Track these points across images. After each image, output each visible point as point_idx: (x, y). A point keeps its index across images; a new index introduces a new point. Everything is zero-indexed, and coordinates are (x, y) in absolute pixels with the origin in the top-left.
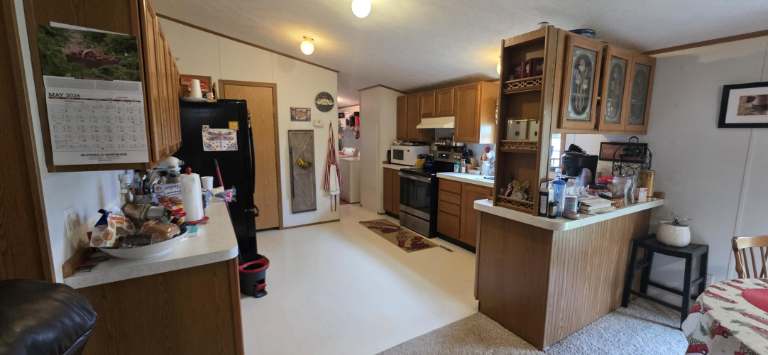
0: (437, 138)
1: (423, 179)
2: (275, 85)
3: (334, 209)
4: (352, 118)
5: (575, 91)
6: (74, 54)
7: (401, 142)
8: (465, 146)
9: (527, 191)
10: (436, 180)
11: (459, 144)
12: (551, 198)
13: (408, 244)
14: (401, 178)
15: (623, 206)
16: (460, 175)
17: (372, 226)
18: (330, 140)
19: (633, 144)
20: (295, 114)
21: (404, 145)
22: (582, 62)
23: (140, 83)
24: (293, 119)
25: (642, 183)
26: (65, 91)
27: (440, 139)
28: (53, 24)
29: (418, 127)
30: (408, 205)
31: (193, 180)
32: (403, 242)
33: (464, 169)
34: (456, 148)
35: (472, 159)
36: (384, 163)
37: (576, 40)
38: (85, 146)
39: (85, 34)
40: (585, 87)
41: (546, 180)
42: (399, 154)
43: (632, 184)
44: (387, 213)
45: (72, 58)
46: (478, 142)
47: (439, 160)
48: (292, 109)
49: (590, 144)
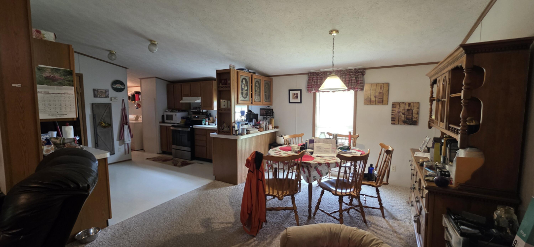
0: (192, 108)
1: (185, 130)
2: (82, 74)
3: (127, 152)
4: (133, 96)
5: (242, 90)
6: (47, 76)
7: (170, 110)
8: (207, 112)
9: (229, 127)
10: (193, 129)
11: (204, 111)
12: (236, 129)
13: (179, 164)
14: (172, 130)
15: (263, 131)
16: (205, 125)
17: (155, 159)
18: (122, 110)
19: (268, 109)
20: (96, 93)
21: (173, 112)
22: (244, 80)
23: (73, 87)
24: (95, 96)
25: (270, 123)
26: (43, 90)
27: (194, 108)
28: (39, 66)
29: (181, 102)
30: (176, 145)
31: (71, 129)
32: (177, 164)
33: (207, 123)
34: (203, 112)
35: (211, 118)
36: (160, 123)
37: (241, 73)
38: (51, 111)
39: (52, 69)
40: (246, 89)
41: (235, 122)
42: (170, 117)
43: (266, 124)
44: (164, 153)
45: (47, 78)
46: (213, 109)
47: (195, 119)
48: (94, 90)
49: (256, 110)
